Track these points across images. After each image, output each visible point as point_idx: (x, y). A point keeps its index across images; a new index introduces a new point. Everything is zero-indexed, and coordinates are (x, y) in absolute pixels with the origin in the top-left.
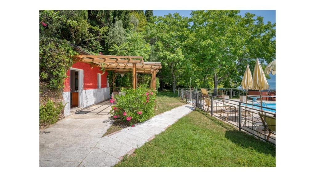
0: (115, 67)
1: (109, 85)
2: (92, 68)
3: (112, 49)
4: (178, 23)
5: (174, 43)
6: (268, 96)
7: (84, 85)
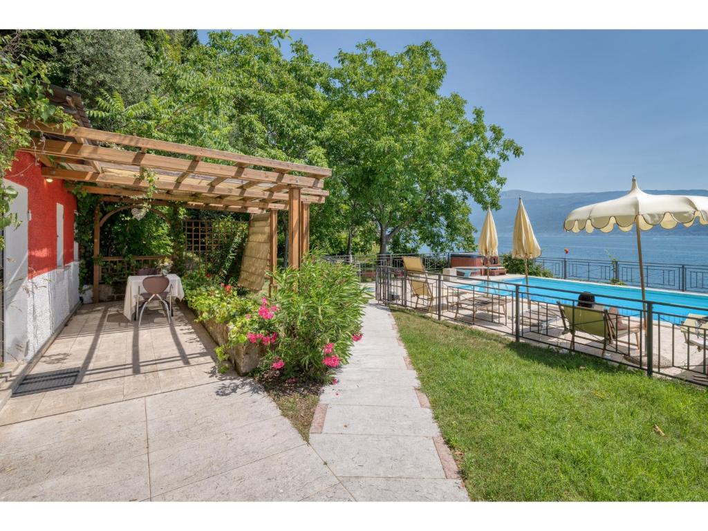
0: (131, 183)
1: (80, 249)
2: (50, 181)
3: (100, 109)
4: (305, 72)
5: (296, 127)
6: (484, 267)
7: (30, 257)
